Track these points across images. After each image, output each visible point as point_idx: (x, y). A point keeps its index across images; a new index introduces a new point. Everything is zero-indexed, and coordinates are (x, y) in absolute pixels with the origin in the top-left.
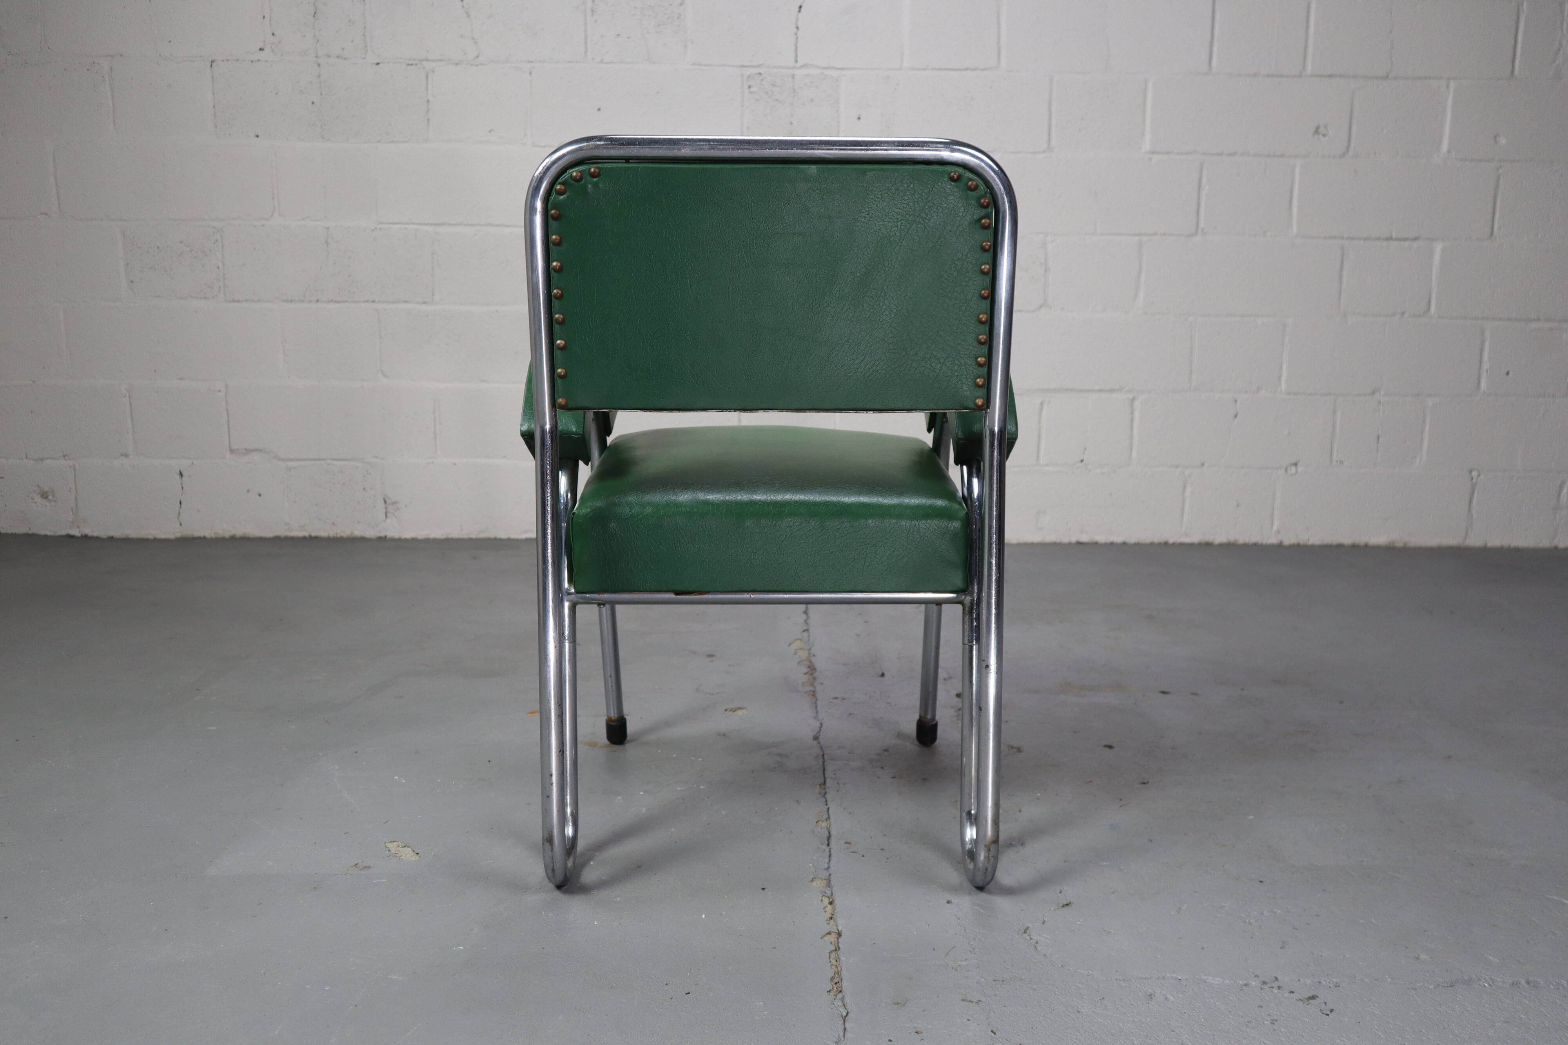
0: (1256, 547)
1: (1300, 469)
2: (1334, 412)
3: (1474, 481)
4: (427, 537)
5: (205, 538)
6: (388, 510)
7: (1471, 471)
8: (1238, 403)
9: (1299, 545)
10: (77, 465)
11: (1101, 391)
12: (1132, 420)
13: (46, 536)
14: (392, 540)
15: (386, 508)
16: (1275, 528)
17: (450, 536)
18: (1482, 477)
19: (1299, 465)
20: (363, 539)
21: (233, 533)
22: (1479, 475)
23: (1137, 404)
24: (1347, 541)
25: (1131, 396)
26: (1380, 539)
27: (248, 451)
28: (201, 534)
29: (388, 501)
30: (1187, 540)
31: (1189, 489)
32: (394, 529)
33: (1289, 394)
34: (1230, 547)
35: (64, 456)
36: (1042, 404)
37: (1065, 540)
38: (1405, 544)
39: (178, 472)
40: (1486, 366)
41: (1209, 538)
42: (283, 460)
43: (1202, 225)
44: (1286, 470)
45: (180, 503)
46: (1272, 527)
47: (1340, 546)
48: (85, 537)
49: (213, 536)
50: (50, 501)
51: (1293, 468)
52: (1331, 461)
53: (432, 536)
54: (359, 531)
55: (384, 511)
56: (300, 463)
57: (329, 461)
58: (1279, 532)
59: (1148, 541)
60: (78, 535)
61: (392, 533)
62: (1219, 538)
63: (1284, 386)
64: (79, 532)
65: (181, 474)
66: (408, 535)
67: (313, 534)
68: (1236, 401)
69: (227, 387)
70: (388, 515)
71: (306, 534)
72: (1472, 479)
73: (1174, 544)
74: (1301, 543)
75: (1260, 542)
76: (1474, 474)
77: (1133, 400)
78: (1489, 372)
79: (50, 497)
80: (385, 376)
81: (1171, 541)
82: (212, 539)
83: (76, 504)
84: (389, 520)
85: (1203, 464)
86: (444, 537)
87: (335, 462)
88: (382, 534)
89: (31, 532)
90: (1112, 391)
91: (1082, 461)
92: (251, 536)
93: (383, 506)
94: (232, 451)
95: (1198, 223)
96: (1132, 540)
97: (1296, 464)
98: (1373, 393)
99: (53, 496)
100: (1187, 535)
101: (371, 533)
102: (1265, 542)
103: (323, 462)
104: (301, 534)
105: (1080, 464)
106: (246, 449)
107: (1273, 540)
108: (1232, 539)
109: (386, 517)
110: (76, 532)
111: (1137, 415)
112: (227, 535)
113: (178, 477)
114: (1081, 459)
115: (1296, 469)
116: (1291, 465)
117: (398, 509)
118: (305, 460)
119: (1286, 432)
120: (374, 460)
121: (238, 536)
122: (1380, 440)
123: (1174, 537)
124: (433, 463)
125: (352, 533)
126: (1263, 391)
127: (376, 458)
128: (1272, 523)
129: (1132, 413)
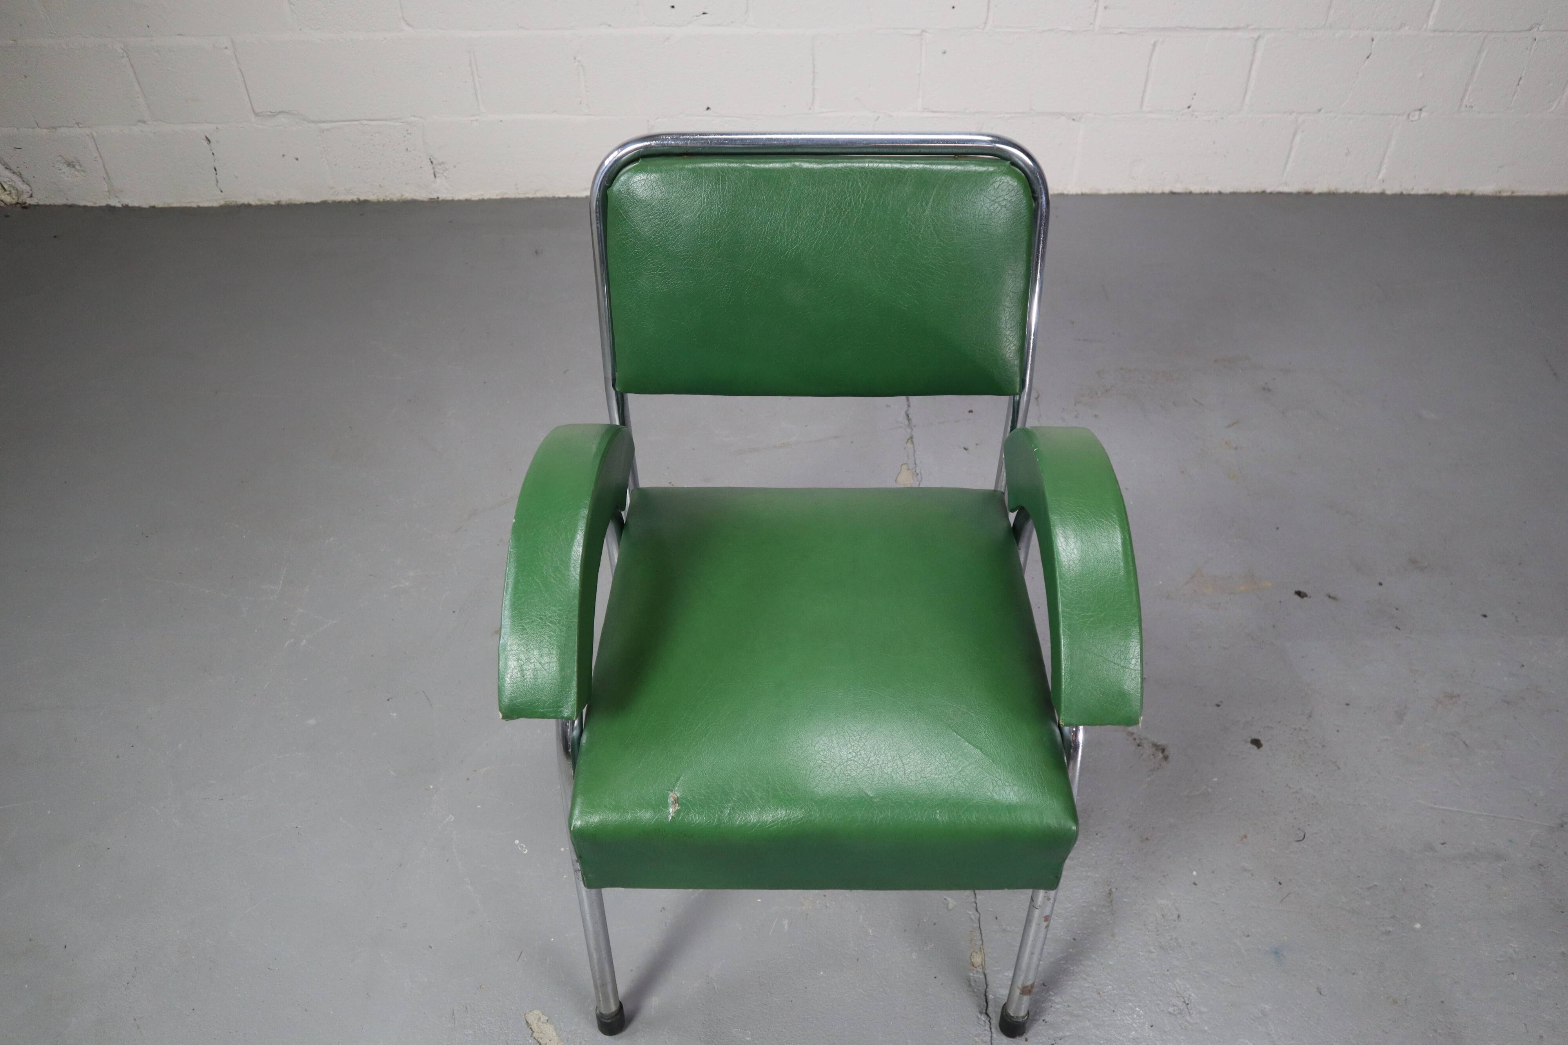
0: (1357, 197)
1: (1424, 114)
2: (1480, 52)
4: (481, 198)
5: (249, 205)
6: (436, 170)
8: (1375, 42)
9: (1402, 194)
10: (95, 134)
11: (1225, 29)
12: (1253, 61)
13: (85, 207)
14: (446, 202)
15: (433, 168)
16: (1380, 177)
17: (505, 196)
19: (1423, 110)
20: (414, 202)
21: (277, 199)
23: (1261, 44)
25: (1256, 35)
26: (1487, 188)
27: (274, 115)
28: (245, 201)
29: (434, 162)
30: (1286, 189)
31: (1298, 138)
32: (445, 190)
33: (1435, 31)
34: (1331, 196)
35: (78, 124)
36: (1154, 45)
37: (1158, 190)
38: (1513, 192)
39: (205, 138)
42: (314, 122)
44: (1409, 115)
45: (215, 170)
46: (1378, 175)
48: (126, 207)
49: (259, 203)
50: (77, 170)
51: (1417, 113)
52: (1461, 106)
53: (486, 197)
54: (410, 193)
55: (432, 171)
56: (333, 124)
57: (366, 122)
58: (1383, 181)
59: (1245, 190)
60: (119, 205)
61: (445, 195)
62: (1320, 186)
63: (1431, 23)
64: (119, 202)
65: (208, 140)
66: (461, 196)
67: (362, 198)
68: (1373, 40)
69: (233, 42)
70: (437, 175)
71: (355, 198)
73: (1271, 193)
74: (1405, 192)
75: (1361, 191)
77: (1258, 39)
79: (78, 167)
80: (408, 24)
81: (1269, 190)
82: (257, 207)
83: (107, 173)
84: (438, 180)
85: (1320, 110)
86: (499, 197)
87: (372, 123)
88: (434, 196)
89: (70, 202)
90: (1237, 29)
91: (1189, 107)
92: (298, 203)
93: (430, 166)
94: (257, 114)
96: (1228, 189)
97: (1421, 110)
98: (1531, 29)
99: (80, 166)
100: (1286, 184)
101: (422, 195)
102: (1366, 191)
103: (357, 123)
104: (349, 198)
105: (1186, 111)
106: (271, 112)
107: (1376, 189)
108: (1333, 188)
109: (435, 176)
110: (115, 203)
111: (1259, 55)
112: (272, 202)
113: (205, 143)
114: (1188, 105)
115: (1420, 115)
116: (1415, 110)
117: (447, 170)
118: (337, 121)
119: (1420, 75)
120: (413, 119)
121: (283, 203)
122: (1521, 82)
123: (1271, 186)
124: (477, 120)
125: (402, 196)
126: (1407, 28)
127: (415, 116)
128: (1379, 171)
129: (1254, 54)
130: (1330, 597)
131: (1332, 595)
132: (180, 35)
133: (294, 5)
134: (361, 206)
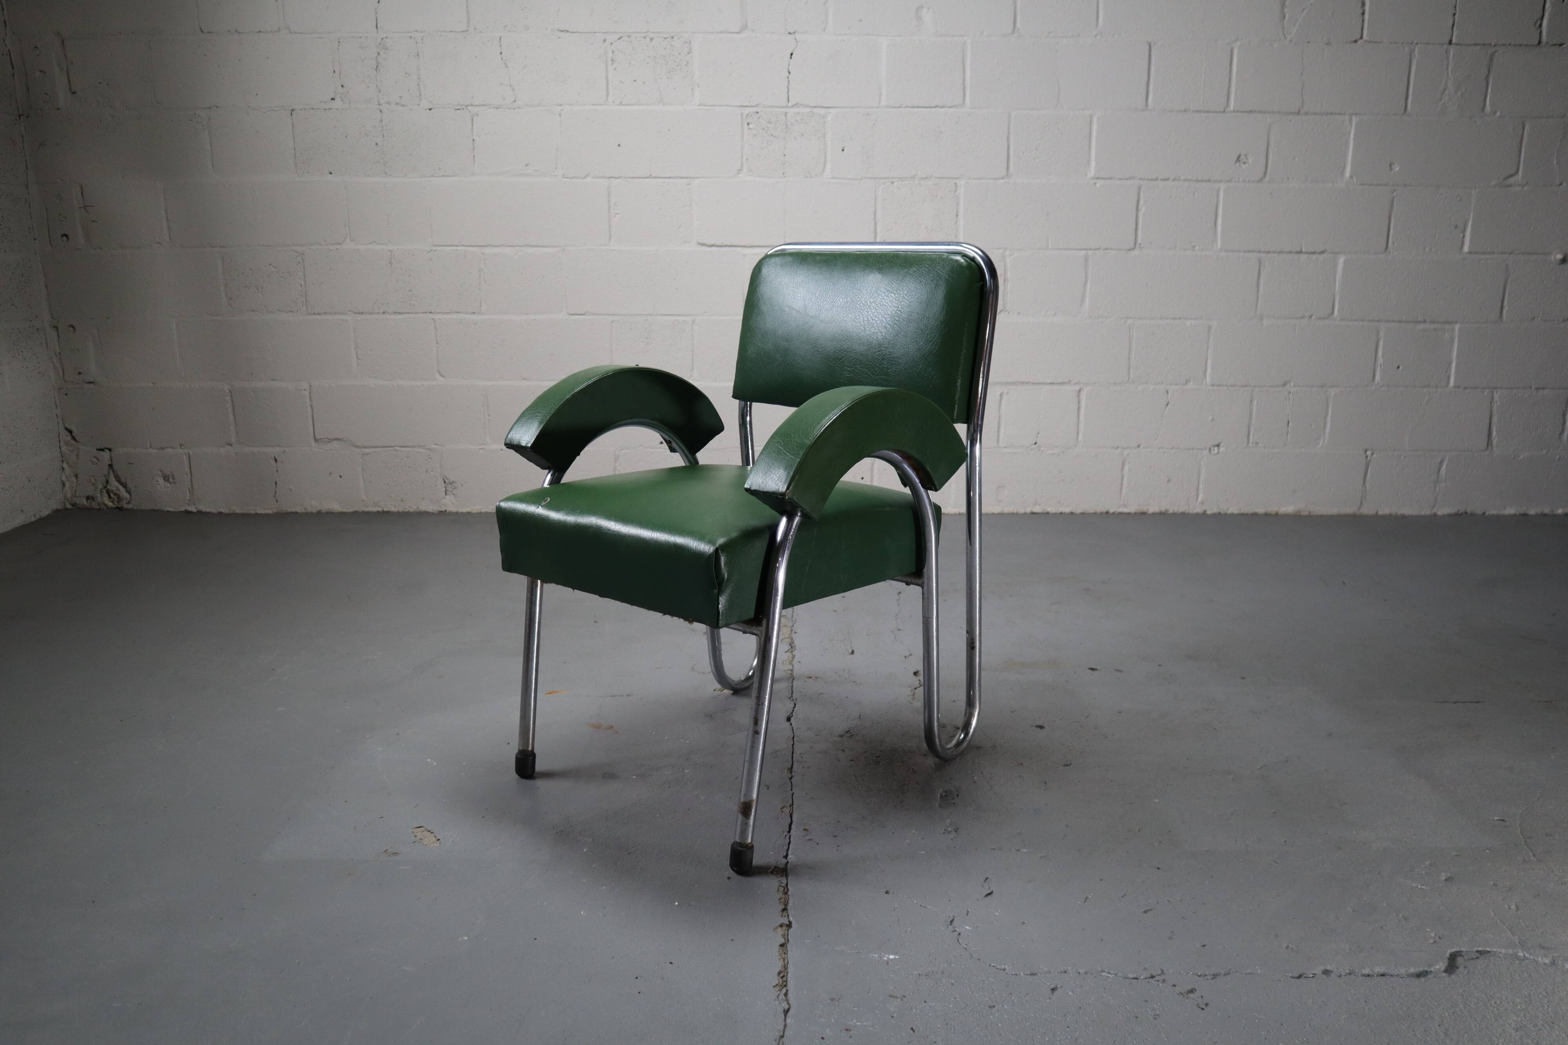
0: (1184, 516)
1: (1221, 449)
2: (1251, 401)
3: (1369, 458)
4: (480, 511)
5: (296, 512)
6: (447, 489)
7: (1366, 451)
8: (1169, 394)
9: (1220, 514)
10: (191, 452)
11: (1052, 383)
12: (1079, 408)
13: (169, 512)
14: (451, 514)
15: (446, 487)
16: (1199, 500)
18: (1375, 455)
19: (1221, 445)
20: (426, 513)
21: (319, 508)
22: (1373, 454)
23: (1083, 394)
24: (1261, 510)
25: (1078, 388)
26: (1288, 508)
27: (330, 440)
28: (294, 509)
29: (447, 481)
30: (1125, 510)
31: (1126, 468)
32: (451, 504)
33: (1213, 385)
34: (1162, 515)
35: (180, 445)
36: (1001, 395)
37: (1022, 511)
38: (1309, 512)
39: (274, 458)
40: (1380, 360)
41: (1144, 509)
42: (359, 447)
43: (1139, 241)
44: (1210, 450)
45: (276, 484)
46: (1197, 498)
47: (1254, 515)
48: (200, 512)
49: (304, 511)
50: (170, 483)
51: (1216, 448)
52: (1248, 443)
53: (484, 511)
54: (423, 507)
55: (444, 489)
56: (373, 450)
57: (398, 448)
58: (1203, 503)
59: (1092, 511)
60: (195, 510)
61: (452, 508)
62: (1153, 508)
63: (1208, 379)
64: (195, 508)
65: (276, 460)
66: (465, 510)
67: (385, 510)
68: (1168, 392)
69: (310, 386)
71: (380, 509)
72: (1367, 457)
73: (1114, 513)
74: (1222, 512)
75: (1187, 512)
76: (1369, 453)
77: (1080, 391)
78: (1382, 366)
79: (171, 480)
80: (442, 375)
81: (1111, 511)
82: (302, 513)
83: (192, 485)
84: (447, 497)
85: (1139, 446)
87: (403, 449)
88: (443, 509)
89: (157, 509)
90: (1062, 383)
91: (1036, 443)
92: (334, 511)
93: (443, 485)
94: (316, 441)
95: (1136, 239)
96: (1078, 510)
97: (1218, 446)
98: (1284, 385)
99: (173, 479)
100: (1124, 506)
101: (433, 508)
102: (1191, 511)
103: (391, 449)
104: (375, 509)
105: (1034, 446)
106: (328, 439)
107: (1199, 510)
108: (1163, 509)
109: (446, 494)
110: (192, 509)
111: (1083, 403)
112: (315, 510)
113: (273, 462)
114: (1035, 442)
115: (1218, 449)
116: (1214, 446)
117: (455, 488)
118: (376, 447)
119: (1210, 418)
120: (434, 446)
121: (323, 511)
122: (1290, 424)
123: (1114, 507)
124: (483, 448)
125: (418, 508)
126: (1191, 383)
127: (436, 445)
128: (1198, 495)
129: (1079, 403)
130: (1117, 670)
131: (1118, 669)
132: (273, 380)
133: (360, 360)
134: (384, 515)
